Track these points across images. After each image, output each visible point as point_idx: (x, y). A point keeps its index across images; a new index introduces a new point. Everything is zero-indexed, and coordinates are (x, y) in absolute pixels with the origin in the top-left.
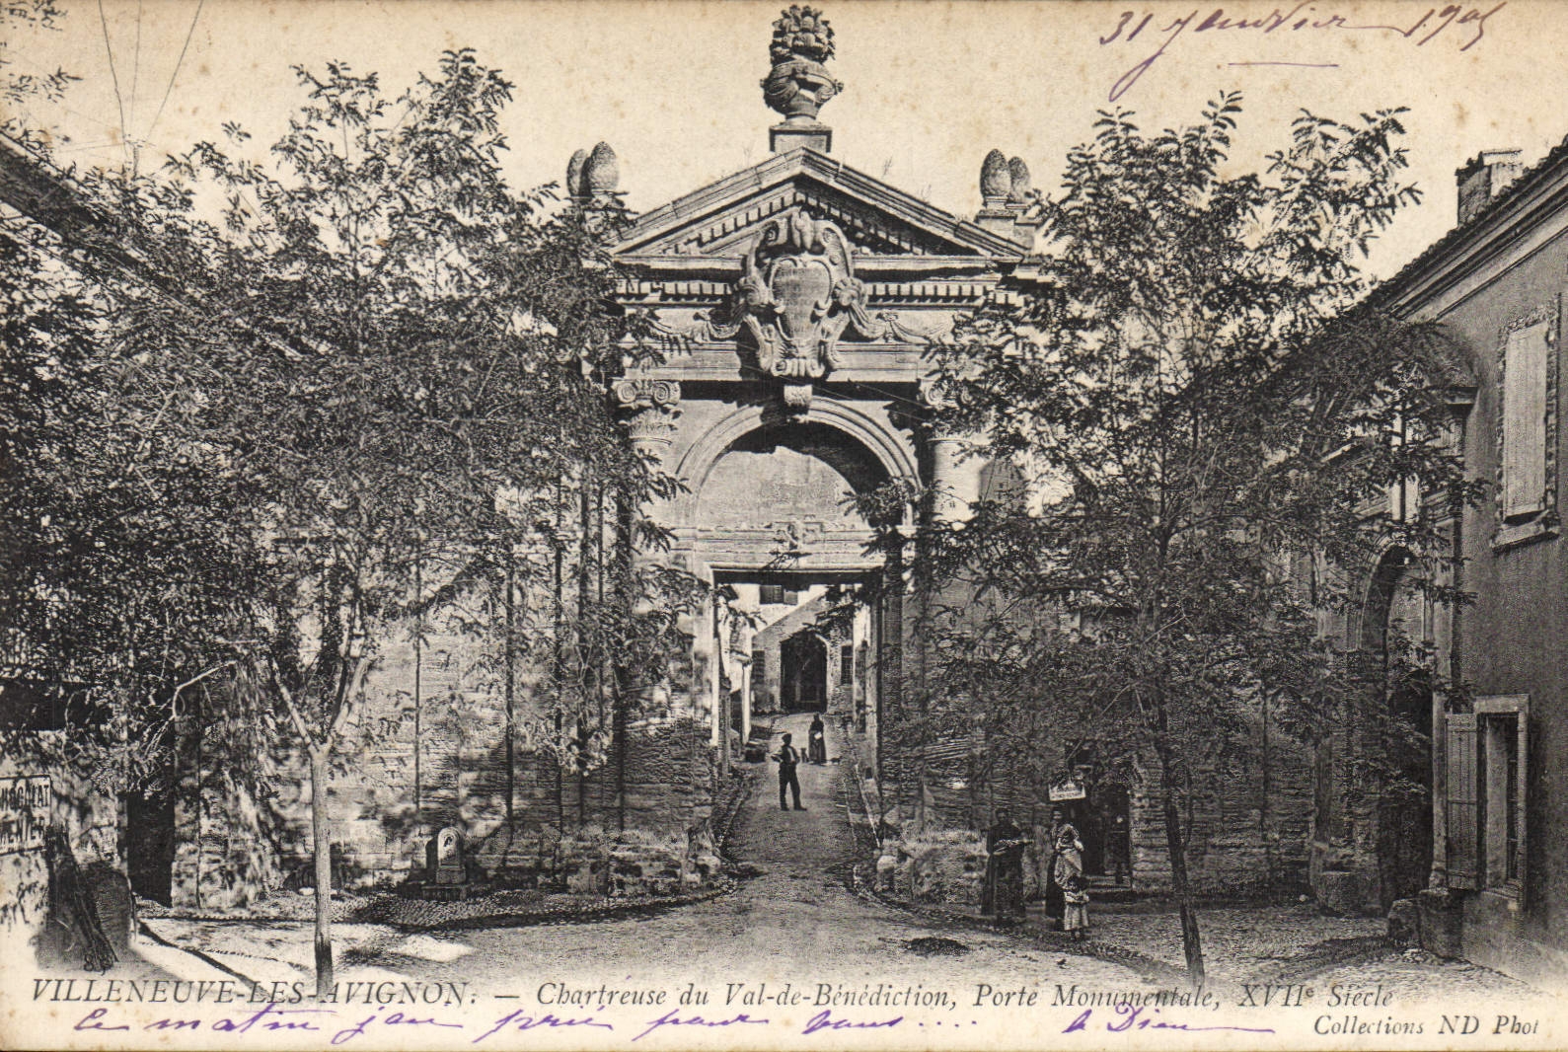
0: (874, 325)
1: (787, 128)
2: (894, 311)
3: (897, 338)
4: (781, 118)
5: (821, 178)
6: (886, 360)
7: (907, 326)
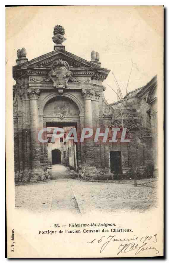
0: (74, 79)
1: (57, 46)
2: (78, 77)
3: (78, 81)
4: (56, 44)
5: (64, 54)
6: (76, 86)
7: (80, 80)
